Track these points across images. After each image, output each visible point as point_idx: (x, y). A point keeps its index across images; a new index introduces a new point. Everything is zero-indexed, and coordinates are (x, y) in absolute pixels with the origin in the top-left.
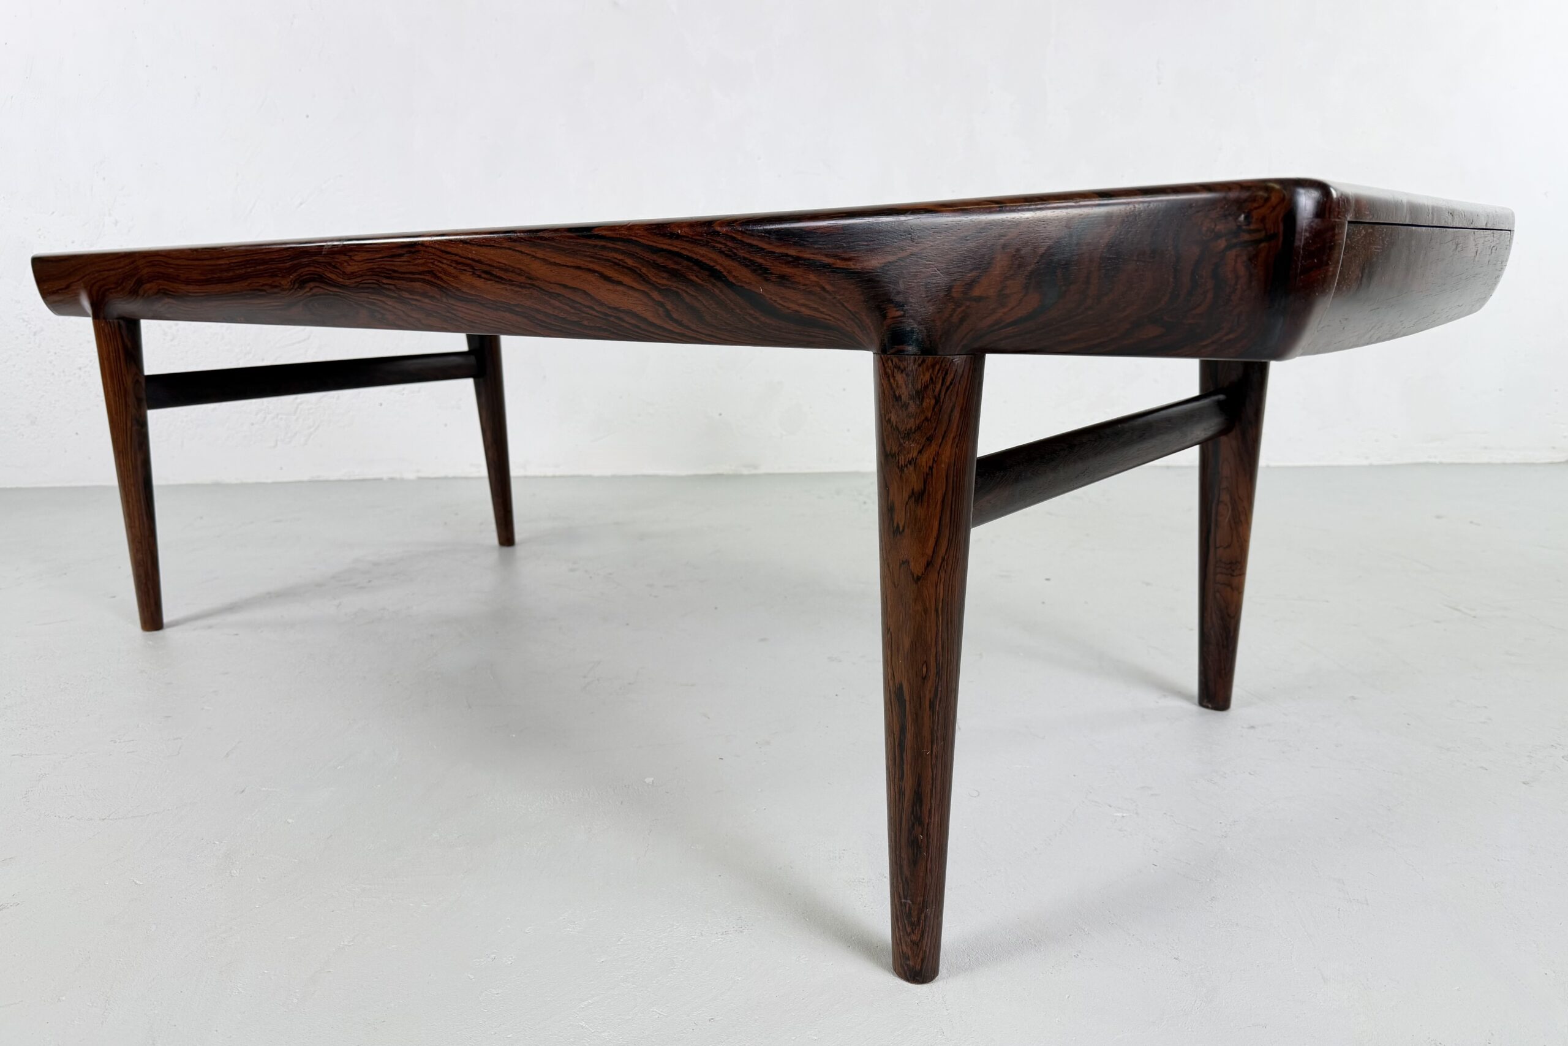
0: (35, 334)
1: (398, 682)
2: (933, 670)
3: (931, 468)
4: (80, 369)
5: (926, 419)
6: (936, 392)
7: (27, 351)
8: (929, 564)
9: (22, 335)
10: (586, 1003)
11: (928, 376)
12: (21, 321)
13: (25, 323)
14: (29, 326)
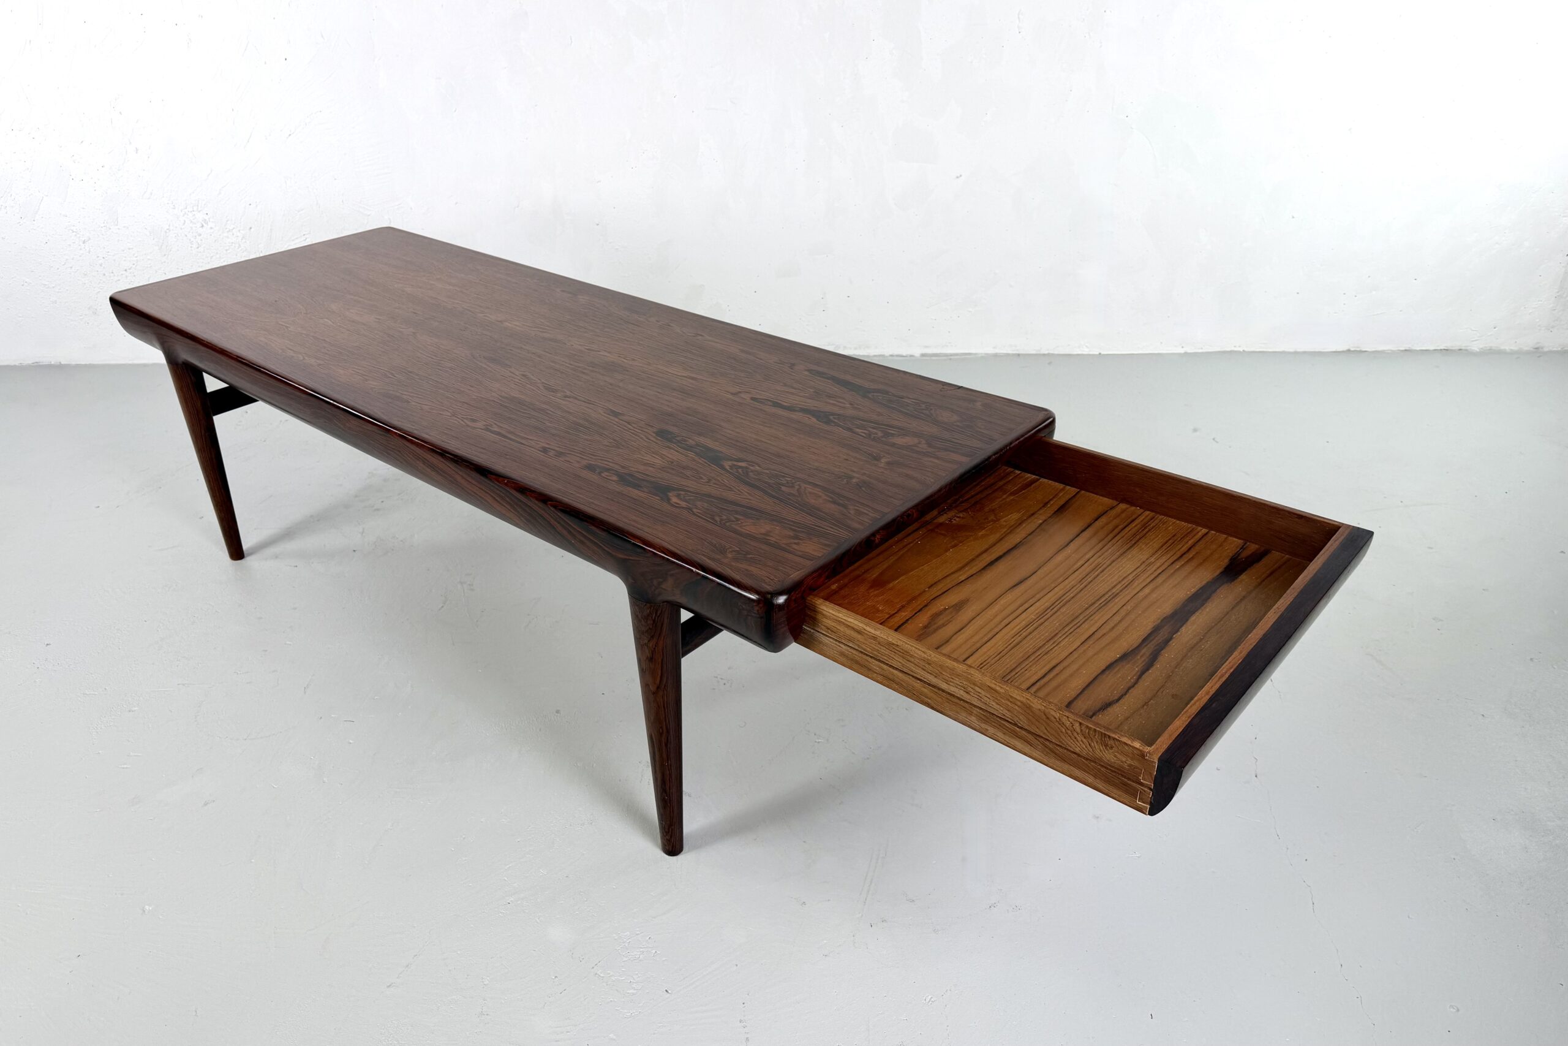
0: (84, 242)
1: (408, 619)
2: (665, 731)
3: (655, 649)
4: (126, 270)
5: (650, 628)
6: (653, 618)
7: (80, 256)
8: (658, 688)
9: (74, 243)
10: (508, 866)
11: (648, 611)
12: (71, 232)
13: (74, 233)
14: (78, 235)
